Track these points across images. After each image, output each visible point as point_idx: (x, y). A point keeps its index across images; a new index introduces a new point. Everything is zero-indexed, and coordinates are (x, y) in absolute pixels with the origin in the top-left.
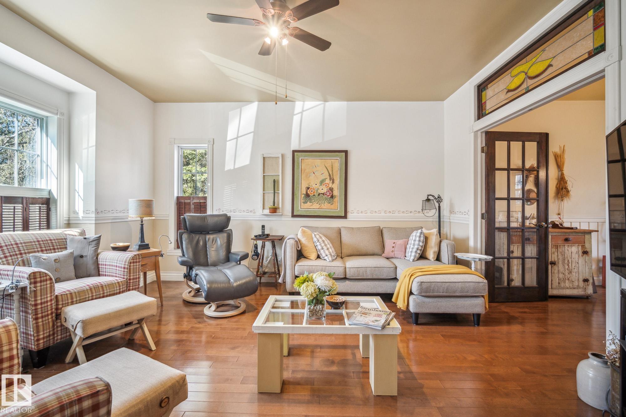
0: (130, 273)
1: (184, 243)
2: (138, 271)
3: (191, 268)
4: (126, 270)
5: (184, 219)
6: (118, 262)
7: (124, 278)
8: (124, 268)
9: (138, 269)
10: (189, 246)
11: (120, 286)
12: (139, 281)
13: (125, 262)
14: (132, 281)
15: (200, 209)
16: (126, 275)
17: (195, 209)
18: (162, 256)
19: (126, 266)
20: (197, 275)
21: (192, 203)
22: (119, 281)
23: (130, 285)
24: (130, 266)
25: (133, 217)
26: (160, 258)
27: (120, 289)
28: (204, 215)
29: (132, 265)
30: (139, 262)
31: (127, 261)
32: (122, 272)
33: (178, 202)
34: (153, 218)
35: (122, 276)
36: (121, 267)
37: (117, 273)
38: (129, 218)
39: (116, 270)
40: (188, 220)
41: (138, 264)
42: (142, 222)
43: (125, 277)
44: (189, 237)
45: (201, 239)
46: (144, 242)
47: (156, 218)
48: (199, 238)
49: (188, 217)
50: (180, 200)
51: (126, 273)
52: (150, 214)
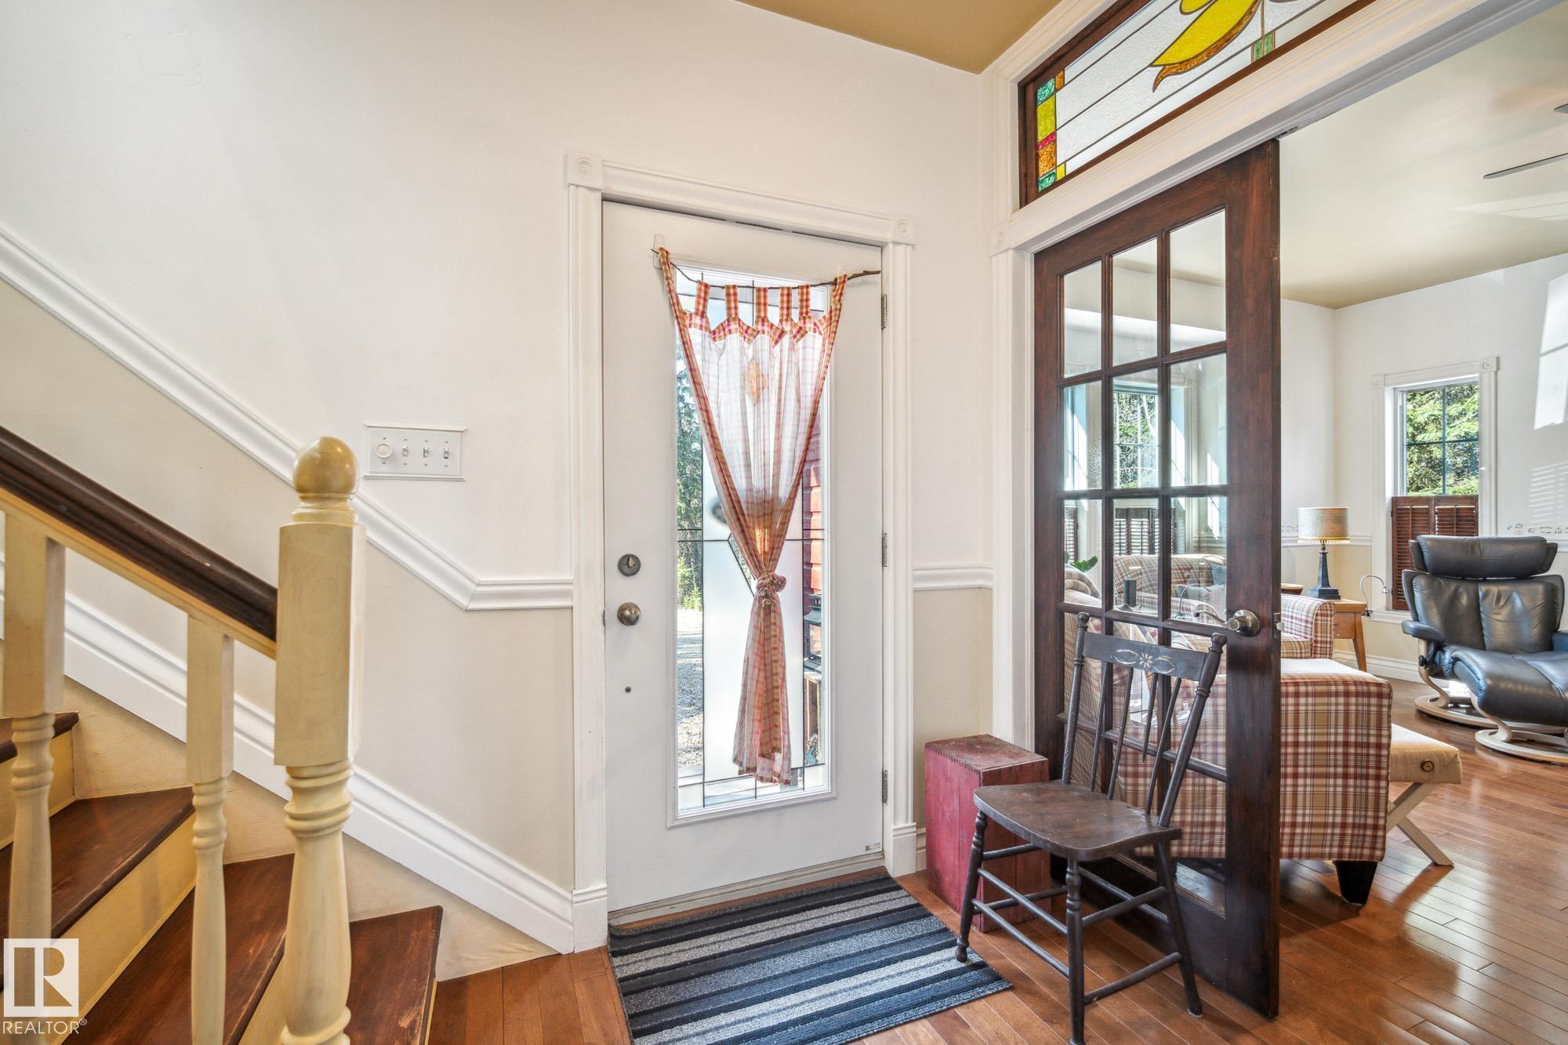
0: (1316, 632)
1: (1417, 595)
2: (1329, 631)
3: (1440, 647)
4: (1309, 625)
5: (1418, 546)
6: (1295, 611)
7: (1306, 638)
8: (1307, 622)
9: (1329, 627)
10: (1432, 603)
11: (1301, 649)
12: (1330, 648)
13: (1308, 612)
14: (1319, 645)
15: (1457, 524)
16: (1309, 632)
17: (1443, 524)
18: (1368, 615)
19: (1310, 619)
20: (1456, 660)
21: (1432, 512)
22: (1300, 640)
23: (1315, 650)
24: (1316, 620)
25: (1307, 540)
26: (1364, 618)
27: (1301, 653)
28: (1470, 539)
29: (1319, 618)
30: (1331, 616)
31: (1312, 611)
32: (1303, 628)
33: (1395, 510)
34: (1347, 542)
35: (1303, 635)
36: (1301, 620)
37: (1294, 628)
38: (1299, 541)
39: (1292, 622)
40: (1428, 548)
41: (1329, 618)
42: (1324, 549)
43: (1309, 636)
44: (1430, 586)
45: (1462, 592)
46: (1329, 586)
47: (1353, 543)
48: (1457, 589)
49: (1428, 542)
50: (1401, 504)
51: (1309, 630)
52: (1341, 534)
